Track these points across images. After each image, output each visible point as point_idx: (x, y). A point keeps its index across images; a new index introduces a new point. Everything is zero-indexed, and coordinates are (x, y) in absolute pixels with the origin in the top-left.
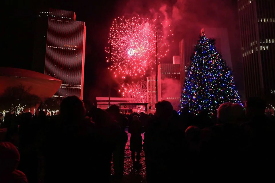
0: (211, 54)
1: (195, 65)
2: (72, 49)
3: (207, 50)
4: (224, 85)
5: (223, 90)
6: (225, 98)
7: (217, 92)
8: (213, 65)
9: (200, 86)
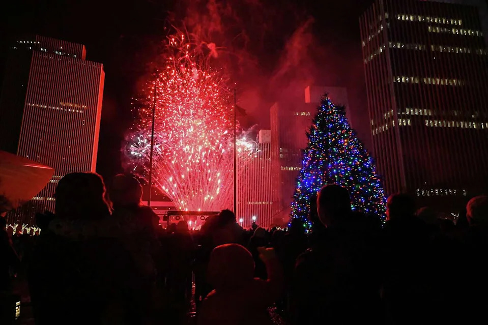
0: (342, 129)
1: (315, 146)
2: (75, 112)
3: (334, 122)
4: (363, 179)
5: (363, 187)
6: (367, 201)
7: (353, 191)
8: (345, 148)
9: (326, 181)
